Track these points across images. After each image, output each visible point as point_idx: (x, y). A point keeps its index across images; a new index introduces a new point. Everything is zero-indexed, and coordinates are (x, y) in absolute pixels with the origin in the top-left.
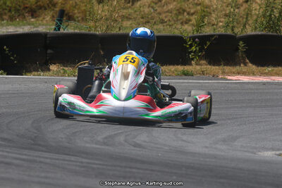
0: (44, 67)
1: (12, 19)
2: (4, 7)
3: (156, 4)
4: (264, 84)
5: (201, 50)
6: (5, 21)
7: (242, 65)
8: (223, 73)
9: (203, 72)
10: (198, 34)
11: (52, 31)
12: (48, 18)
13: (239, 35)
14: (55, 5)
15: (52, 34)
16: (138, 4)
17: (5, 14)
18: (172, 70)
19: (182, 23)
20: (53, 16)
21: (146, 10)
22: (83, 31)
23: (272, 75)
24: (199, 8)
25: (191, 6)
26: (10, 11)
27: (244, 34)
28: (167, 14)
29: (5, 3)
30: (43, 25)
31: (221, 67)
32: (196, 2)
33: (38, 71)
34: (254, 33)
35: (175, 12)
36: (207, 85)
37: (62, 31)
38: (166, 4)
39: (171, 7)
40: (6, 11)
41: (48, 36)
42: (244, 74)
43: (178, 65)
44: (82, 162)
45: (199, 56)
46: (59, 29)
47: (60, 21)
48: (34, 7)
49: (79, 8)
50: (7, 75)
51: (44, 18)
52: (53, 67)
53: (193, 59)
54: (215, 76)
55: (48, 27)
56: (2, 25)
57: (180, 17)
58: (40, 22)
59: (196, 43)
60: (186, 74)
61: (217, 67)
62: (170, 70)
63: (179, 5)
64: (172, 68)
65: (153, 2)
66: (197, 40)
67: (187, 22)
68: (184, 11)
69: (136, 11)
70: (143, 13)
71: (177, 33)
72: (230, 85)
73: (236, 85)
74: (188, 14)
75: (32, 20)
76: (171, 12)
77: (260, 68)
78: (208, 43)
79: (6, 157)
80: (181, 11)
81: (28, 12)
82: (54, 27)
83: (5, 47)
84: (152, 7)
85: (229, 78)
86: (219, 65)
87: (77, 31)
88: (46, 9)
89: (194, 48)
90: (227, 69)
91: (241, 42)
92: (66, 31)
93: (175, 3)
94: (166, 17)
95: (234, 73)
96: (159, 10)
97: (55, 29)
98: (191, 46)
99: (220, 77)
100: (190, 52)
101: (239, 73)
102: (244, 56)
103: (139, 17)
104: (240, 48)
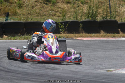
3: (42, 8)
4: (92, 41)
5: (65, 28)
8: (75, 37)
10: (63, 21)
11: (4, 21)
13: (79, 21)
16: (34, 8)
19: (52, 16)
21: (38, 10)
22: (17, 21)
23: (95, 37)
24: (59, 9)
25: (56, 8)
27: (82, 21)
31: (74, 34)
32: (58, 7)
34: (85, 20)
36: (70, 42)
37: (8, 21)
38: (46, 8)
39: (48, 9)
41: (3, 23)
42: (84, 37)
43: (56, 34)
45: (64, 30)
46: (7, 20)
54: (72, 38)
59: (63, 25)
61: (72, 34)
65: (41, 7)
66: (63, 23)
69: (34, 11)
72: (79, 42)
73: (81, 42)
76: (48, 11)
77: (89, 34)
78: (68, 25)
82: (5, 19)
85: (78, 39)
90: (77, 35)
91: (81, 24)
92: (10, 21)
93: (49, 8)
94: (46, 13)
95: (79, 37)
96: (43, 10)
97: (5, 21)
98: (61, 26)
99: (74, 38)
100: (61, 28)
101: (81, 36)
102: (82, 29)
103: (35, 13)
104: (81, 26)
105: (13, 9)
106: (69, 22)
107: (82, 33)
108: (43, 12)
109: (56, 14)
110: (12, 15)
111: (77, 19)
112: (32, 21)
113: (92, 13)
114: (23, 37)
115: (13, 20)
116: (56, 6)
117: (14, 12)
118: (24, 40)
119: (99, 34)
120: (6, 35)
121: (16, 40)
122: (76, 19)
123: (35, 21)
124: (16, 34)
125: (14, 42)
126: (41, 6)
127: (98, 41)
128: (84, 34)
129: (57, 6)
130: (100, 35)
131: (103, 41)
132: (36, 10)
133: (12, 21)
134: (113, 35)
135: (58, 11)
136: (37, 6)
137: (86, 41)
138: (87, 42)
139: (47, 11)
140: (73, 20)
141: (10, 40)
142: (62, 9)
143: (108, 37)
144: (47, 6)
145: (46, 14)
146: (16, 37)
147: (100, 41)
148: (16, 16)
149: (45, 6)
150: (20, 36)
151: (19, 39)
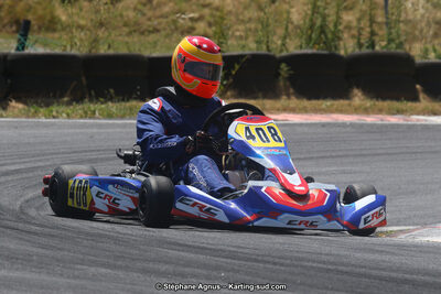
3: (145, 5)
4: (324, 125)
5: (226, 77)
11: (13, 51)
13: (278, 55)
15: (14, 55)
16: (120, 5)
21: (131, 14)
22: (58, 51)
23: (332, 112)
24: (206, 11)
25: (194, 7)
27: (284, 53)
28: (161, 20)
31: (260, 101)
32: (202, 2)
34: (299, 52)
37: (26, 51)
38: (159, 5)
39: (166, 9)
41: (9, 58)
42: (293, 110)
45: (225, 86)
46: (23, 49)
47: (25, 36)
61: (253, 101)
63: (177, 8)
65: (141, 3)
67: (190, 31)
69: (116, 17)
70: (126, 19)
76: (166, 17)
77: (314, 102)
78: (237, 67)
82: (15, 45)
87: (48, 51)
93: (171, 4)
94: (160, 24)
95: (278, 110)
96: (150, 14)
97: (18, 49)
101: (286, 110)
102: (288, 83)
103: (121, 24)
104: (282, 73)
105: (45, 9)
106: (242, 56)
107: (289, 97)
108: (149, 19)
109: (194, 29)
110: (40, 28)
111: (268, 47)
112: (111, 52)
113: (321, 27)
114: (79, 108)
115: (45, 45)
117: (48, 17)
118: (81, 117)
119: (346, 102)
120: (18, 100)
121: (54, 117)
122: (265, 47)
123: (123, 51)
124: (54, 96)
125: (46, 126)
127: (344, 125)
128: (294, 102)
130: (350, 105)
131: (362, 126)
132: (124, 13)
133: (40, 50)
134: (396, 104)
135: (201, 18)
137: (301, 125)
138: (306, 129)
139: (162, 16)
140: (255, 52)
141: (34, 117)
142: (217, 9)
143: (380, 111)
145: (158, 27)
146: (54, 109)
147: (352, 125)
148: (54, 30)
150: (69, 104)
151: (64, 115)
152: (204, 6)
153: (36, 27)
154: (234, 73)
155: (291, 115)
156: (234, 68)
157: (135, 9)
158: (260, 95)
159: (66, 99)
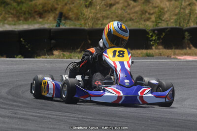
0: (50, 52)
1: (26, 19)
2: (20, 11)
3: (126, 7)
5: (158, 39)
6: (21, 21)
7: (187, 49)
8: (175, 54)
9: (160, 54)
10: (157, 28)
11: (54, 27)
12: (51, 18)
13: (184, 28)
14: (56, 9)
15: (55, 29)
16: (114, 8)
17: (22, 16)
18: (139, 53)
19: (145, 21)
20: (55, 17)
21: (120, 12)
22: (78, 27)
24: (157, 9)
25: (151, 8)
26: (25, 14)
27: (189, 27)
28: (134, 14)
29: (21, 9)
30: (48, 23)
31: (173, 50)
33: (45, 55)
34: (195, 26)
35: (140, 13)
36: (163, 63)
37: (62, 27)
38: (134, 7)
39: (137, 9)
40: (22, 14)
41: (52, 31)
42: (189, 55)
43: (143, 49)
44: (78, 118)
45: (157, 43)
46: (59, 26)
47: (60, 20)
48: (41, 11)
49: (73, 11)
50: (24, 58)
51: (48, 19)
52: (56, 53)
53: (153, 45)
54: (169, 57)
55: (52, 25)
56: (20, 24)
57: (143, 16)
58: (46, 21)
59: (155, 34)
60: (148, 56)
61: (170, 50)
62: (137, 53)
63: (142, 8)
64: (139, 51)
66: (156, 32)
67: (148, 19)
68: (146, 12)
69: (112, 13)
70: (117, 14)
71: (141, 27)
72: (179, 63)
73: (184, 63)
74: (149, 14)
75: (41, 20)
78: (164, 34)
79: (25, 115)
80: (144, 12)
81: (37, 15)
83: (22, 39)
84: (124, 10)
85: (179, 57)
86: (171, 49)
87: (72, 27)
88: (49, 12)
89: (154, 38)
90: (177, 51)
91: (186, 33)
93: (140, 7)
94: (134, 16)
95: (182, 54)
96: (129, 11)
97: (56, 26)
98: (152, 36)
99: (173, 57)
100: (151, 41)
101: (185, 54)
102: (189, 42)
104: (186, 37)
105: (78, 9)
106: (168, 28)
108: (129, 14)
109: (150, 18)
111: (180, 24)
116: (151, 4)
120: (54, 50)
121: (71, 58)
122: (178, 24)
124: (73, 49)
126: (126, 4)
129: (153, 4)
136: (118, 3)
137: (192, 61)
139: (135, 13)
140: (175, 26)
141: (62, 58)
144: (135, 4)
145: (134, 18)
146: (72, 54)
149: (131, 3)
150: (80, 52)
151: (77, 58)
152: (156, 7)
153: (73, 18)
154: (162, 37)
155: (188, 57)
156: (162, 34)
157: (122, 9)
158: (174, 47)
159: (79, 50)
